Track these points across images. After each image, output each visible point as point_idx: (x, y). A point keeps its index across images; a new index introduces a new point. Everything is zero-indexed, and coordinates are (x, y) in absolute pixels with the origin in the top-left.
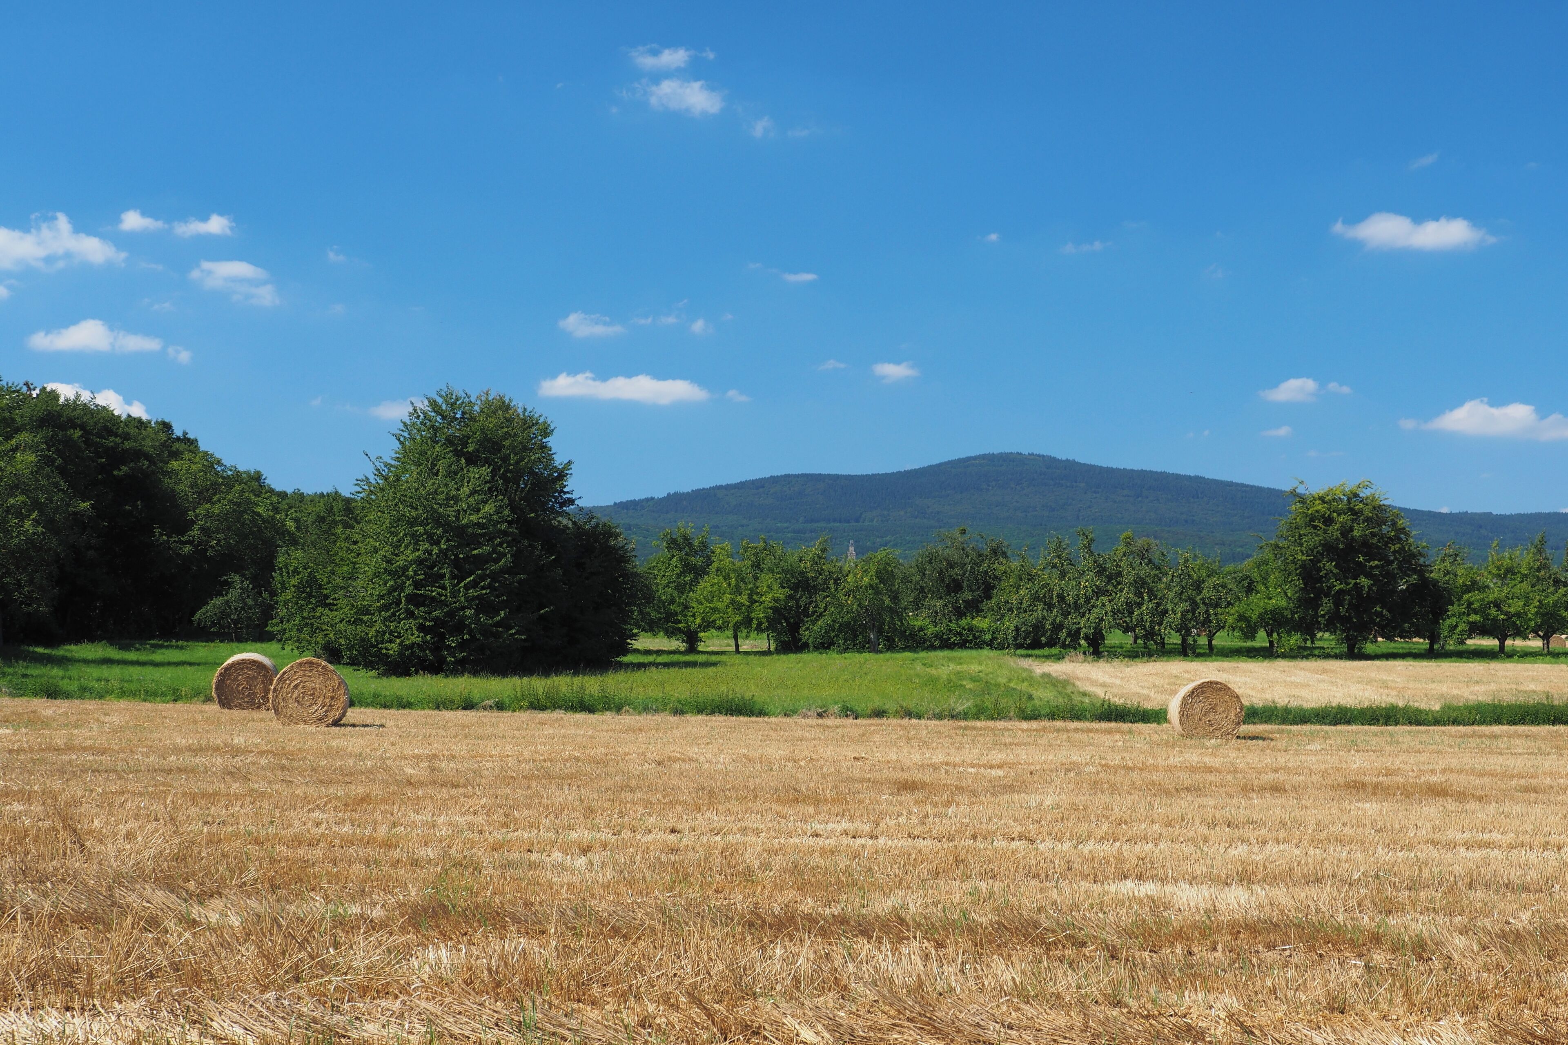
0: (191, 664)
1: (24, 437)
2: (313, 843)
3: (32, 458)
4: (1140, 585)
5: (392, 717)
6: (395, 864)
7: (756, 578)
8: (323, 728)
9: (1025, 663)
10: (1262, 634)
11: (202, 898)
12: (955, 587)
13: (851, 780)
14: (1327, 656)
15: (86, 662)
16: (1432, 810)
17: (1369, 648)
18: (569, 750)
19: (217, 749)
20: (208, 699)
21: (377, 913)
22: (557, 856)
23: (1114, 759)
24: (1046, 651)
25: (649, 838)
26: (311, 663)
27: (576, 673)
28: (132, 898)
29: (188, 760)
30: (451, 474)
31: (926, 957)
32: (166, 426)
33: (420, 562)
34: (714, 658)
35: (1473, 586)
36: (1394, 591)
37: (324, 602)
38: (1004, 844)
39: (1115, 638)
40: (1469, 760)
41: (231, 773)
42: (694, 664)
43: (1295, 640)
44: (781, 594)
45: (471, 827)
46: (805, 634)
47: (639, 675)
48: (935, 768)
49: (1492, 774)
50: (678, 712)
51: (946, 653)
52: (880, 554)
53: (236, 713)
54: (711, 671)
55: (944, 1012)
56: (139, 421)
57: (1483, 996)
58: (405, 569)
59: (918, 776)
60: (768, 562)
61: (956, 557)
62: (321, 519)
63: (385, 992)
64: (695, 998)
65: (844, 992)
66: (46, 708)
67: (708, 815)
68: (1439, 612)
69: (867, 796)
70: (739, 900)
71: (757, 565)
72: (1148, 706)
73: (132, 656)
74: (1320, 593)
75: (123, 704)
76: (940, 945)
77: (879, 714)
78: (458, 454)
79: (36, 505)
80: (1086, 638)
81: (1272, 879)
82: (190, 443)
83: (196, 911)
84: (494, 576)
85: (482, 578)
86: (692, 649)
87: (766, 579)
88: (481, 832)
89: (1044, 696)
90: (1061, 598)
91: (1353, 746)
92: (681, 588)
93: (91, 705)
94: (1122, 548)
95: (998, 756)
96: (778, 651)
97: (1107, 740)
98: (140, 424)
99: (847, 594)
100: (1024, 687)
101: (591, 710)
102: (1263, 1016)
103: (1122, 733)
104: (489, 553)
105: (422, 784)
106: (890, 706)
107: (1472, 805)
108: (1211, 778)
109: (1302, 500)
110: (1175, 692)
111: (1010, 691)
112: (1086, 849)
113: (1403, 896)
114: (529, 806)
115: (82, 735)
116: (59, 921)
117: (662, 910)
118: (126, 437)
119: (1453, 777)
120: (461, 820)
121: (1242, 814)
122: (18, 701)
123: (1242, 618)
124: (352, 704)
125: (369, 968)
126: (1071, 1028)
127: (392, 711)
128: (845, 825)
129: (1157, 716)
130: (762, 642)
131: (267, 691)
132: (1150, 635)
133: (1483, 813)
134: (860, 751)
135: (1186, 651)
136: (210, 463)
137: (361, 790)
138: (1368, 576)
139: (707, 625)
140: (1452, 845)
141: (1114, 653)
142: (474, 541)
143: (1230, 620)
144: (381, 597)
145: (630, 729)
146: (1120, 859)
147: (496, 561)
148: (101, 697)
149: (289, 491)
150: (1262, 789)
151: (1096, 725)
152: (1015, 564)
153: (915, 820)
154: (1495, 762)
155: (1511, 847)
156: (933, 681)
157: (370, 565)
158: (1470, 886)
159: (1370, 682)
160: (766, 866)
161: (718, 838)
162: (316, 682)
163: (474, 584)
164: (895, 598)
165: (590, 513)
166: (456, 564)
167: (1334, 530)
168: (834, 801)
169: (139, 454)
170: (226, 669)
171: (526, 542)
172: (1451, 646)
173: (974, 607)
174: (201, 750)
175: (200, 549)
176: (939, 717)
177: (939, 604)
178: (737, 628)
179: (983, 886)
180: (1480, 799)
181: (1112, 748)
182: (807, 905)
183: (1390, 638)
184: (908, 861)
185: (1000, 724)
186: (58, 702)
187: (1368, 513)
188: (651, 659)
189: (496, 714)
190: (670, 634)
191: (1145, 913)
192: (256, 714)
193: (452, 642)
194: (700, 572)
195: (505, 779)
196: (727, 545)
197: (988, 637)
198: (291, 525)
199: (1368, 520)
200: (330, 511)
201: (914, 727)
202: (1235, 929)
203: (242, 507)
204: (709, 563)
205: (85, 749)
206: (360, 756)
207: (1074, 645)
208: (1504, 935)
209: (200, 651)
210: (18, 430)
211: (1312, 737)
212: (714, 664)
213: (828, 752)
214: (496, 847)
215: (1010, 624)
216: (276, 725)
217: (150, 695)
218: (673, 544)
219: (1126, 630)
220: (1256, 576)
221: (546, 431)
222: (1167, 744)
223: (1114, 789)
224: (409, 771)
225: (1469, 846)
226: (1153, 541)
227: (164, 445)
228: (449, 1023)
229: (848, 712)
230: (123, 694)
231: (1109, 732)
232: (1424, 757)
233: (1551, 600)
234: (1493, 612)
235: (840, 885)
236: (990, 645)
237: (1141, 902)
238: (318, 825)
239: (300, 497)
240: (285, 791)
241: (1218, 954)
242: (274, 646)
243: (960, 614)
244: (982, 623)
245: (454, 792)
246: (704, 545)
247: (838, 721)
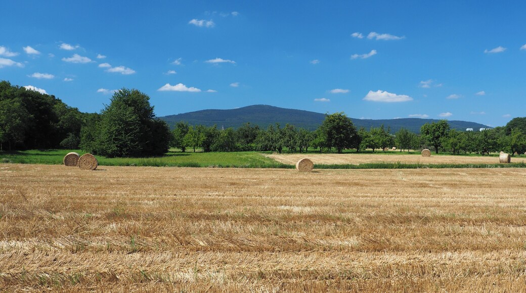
0: (59, 155)
1: (16, 99)
2: (86, 199)
3: (19, 104)
4: (290, 136)
5: (109, 168)
6: (105, 204)
7: (199, 134)
8: (91, 170)
9: (263, 154)
10: (319, 148)
11: (55, 212)
12: (247, 136)
13: (219, 182)
14: (334, 153)
15: (32, 154)
16: (355, 188)
17: (343, 151)
18: (152, 176)
19: (64, 176)
20: (63, 164)
21: (99, 216)
22: (146, 201)
23: (283, 177)
24: (268, 152)
25: (169, 197)
26: (88, 155)
27: (155, 157)
28: (37, 213)
29: (57, 179)
30: (125, 109)
31: (232, 224)
32: (53, 97)
33: (116, 130)
34: (189, 153)
35: (367, 136)
36: (349, 137)
37: (93, 140)
38: (254, 197)
39: (284, 149)
40: (365, 177)
41: (67, 182)
42: (184, 155)
43: (326, 149)
44: (205, 138)
45: (125, 194)
46: (211, 148)
47: (170, 157)
48: (240, 179)
49: (370, 180)
50: (179, 166)
51: (245, 152)
52: (229, 129)
53: (69, 167)
54: (188, 156)
55: (235, 238)
56: (47, 95)
57: (361, 232)
58: (113, 132)
59: (235, 181)
60: (202, 130)
61: (247, 129)
62: (92, 120)
63: (98, 235)
64: (175, 236)
65: (211, 233)
66: (21, 166)
67: (184, 191)
68: (359, 142)
69: (223, 186)
70: (189, 211)
71: (199, 131)
72: (291, 164)
73: (44, 153)
74: (332, 138)
75: (41, 165)
76: (236, 222)
77: (228, 167)
78: (126, 104)
79: (19, 116)
80: (278, 148)
81: (316, 205)
82: (59, 101)
83: (53, 216)
84: (135, 134)
85: (132, 134)
86: (184, 151)
87: (202, 134)
88: (128, 196)
89: (267, 162)
90: (272, 139)
91: (338, 174)
92: (181, 137)
93: (32, 165)
94: (286, 127)
95: (255, 177)
96: (204, 152)
97: (281, 173)
98: (47, 96)
99: (221, 138)
100: (263, 160)
101: (158, 166)
102: (310, 237)
103: (285, 171)
104: (134, 128)
105: (114, 184)
106: (231, 165)
107: (364, 187)
108: (305, 181)
109: (328, 116)
110: (297, 161)
111: (259, 161)
112: (273, 198)
113: (346, 209)
114: (140, 189)
115: (30, 173)
116: (17, 218)
117: (170, 214)
118: (43, 99)
119: (360, 181)
120: (123, 193)
121: (311, 190)
122: (14, 164)
123: (314, 144)
124: (99, 165)
125: (95, 229)
126: (265, 241)
127: (109, 166)
128: (217, 193)
129: (293, 167)
130: (201, 150)
131: (77, 162)
132: (293, 148)
133: (366, 189)
134: (222, 175)
135: (301, 152)
136: (64, 106)
137: (99, 186)
138: (343, 134)
139: (187, 145)
140: (358, 197)
141: (284, 152)
142: (130, 125)
143: (311, 144)
144: (107, 139)
145: (167, 170)
146: (281, 201)
147: (136, 130)
148: (35, 163)
149: (85, 113)
150: (316, 184)
151: (279, 169)
152: (261, 131)
153: (234, 192)
154: (371, 177)
155: (372, 197)
156: (241, 159)
157: (104, 131)
158: (362, 206)
159: (343, 159)
160: (196, 203)
161: (186, 197)
162: (89, 159)
163: (130, 135)
164: (232, 139)
165: (159, 118)
166: (126, 130)
167: (335, 123)
168: (215, 188)
169: (46, 103)
170: (67, 156)
171: (143, 125)
172: (362, 150)
173: (251, 141)
174: (60, 176)
175: (62, 127)
176: (242, 167)
177: (243, 140)
178: (194, 146)
179: (248, 208)
180: (366, 186)
181: (282, 175)
182: (206, 212)
183: (348, 149)
184: (231, 201)
185: (256, 169)
186: (24, 164)
187: (343, 119)
188: (173, 154)
189: (134, 167)
190: (178, 148)
191: (286, 214)
192: (75, 167)
193: (125, 149)
194: (186, 133)
195: (136, 183)
196: (192, 126)
197: (254, 148)
198: (85, 121)
199: (343, 121)
200: (94, 117)
201: (236, 170)
202: (306, 217)
203: (72, 117)
204: (188, 130)
205: (30, 176)
206: (100, 178)
207: (275, 150)
208: (368, 217)
209: (61, 152)
210: (15, 97)
211: (329, 171)
212: (189, 155)
213: (215, 176)
214: (131, 199)
215: (260, 145)
216: (79, 170)
217: (48, 163)
218: (179, 126)
219: (287, 147)
220: (317, 134)
221: (148, 99)
222: (295, 173)
223: (282, 184)
224: (111, 181)
225: (362, 197)
226: (294, 126)
227: (53, 101)
228: (114, 242)
229: (220, 166)
230: (41, 162)
231: (282, 171)
232: (354, 176)
233: (384, 140)
234: (372, 142)
235: (214, 208)
236: (255, 150)
237: (285, 211)
238: (87, 194)
239: (87, 114)
240: (80, 186)
241: (302, 223)
242: (80, 151)
243: (248, 143)
244: (253, 145)
245: (122, 186)
246: (187, 126)
247: (218, 169)
